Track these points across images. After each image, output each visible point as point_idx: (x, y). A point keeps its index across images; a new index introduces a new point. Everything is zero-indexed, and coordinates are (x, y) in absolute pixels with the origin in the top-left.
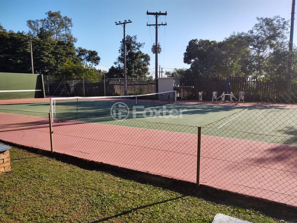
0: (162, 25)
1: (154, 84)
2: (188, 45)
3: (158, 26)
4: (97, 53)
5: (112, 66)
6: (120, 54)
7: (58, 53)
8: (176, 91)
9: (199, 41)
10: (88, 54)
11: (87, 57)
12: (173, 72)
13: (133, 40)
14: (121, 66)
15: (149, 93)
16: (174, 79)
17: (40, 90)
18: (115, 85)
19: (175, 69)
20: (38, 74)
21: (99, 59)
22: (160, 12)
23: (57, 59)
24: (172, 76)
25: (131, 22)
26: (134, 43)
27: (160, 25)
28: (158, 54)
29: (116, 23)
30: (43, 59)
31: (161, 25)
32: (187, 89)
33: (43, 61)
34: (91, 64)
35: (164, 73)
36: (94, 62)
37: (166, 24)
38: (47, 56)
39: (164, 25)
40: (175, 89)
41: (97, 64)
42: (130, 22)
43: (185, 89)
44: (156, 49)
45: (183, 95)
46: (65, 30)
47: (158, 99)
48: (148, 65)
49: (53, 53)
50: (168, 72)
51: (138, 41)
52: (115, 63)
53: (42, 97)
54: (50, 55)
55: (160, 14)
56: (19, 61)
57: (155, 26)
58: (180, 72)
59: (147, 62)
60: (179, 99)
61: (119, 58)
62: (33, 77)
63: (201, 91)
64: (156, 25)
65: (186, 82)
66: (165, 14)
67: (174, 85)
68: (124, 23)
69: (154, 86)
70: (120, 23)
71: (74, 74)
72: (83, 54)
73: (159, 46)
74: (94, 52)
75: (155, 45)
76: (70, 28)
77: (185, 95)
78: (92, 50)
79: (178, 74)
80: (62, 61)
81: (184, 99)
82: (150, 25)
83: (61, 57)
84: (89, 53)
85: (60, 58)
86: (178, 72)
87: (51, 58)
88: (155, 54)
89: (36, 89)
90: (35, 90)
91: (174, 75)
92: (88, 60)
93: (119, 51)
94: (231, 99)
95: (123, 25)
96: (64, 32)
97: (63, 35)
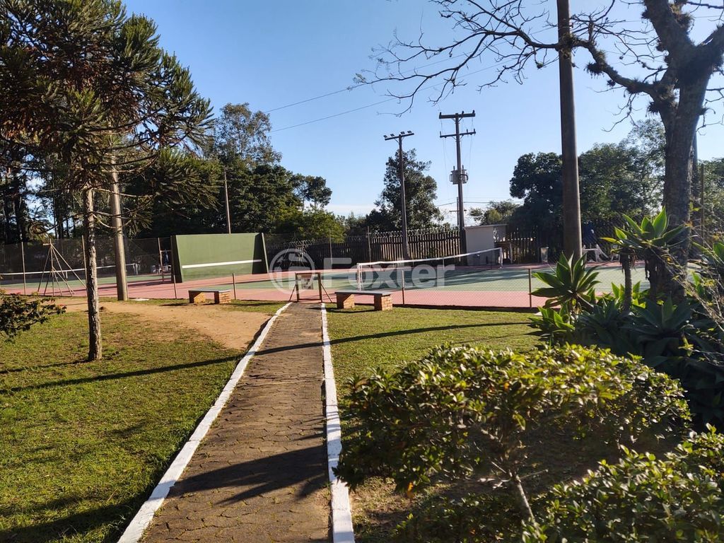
0: (467, 134)
1: (457, 238)
2: (516, 164)
3: (461, 136)
4: (325, 180)
5: (372, 209)
6: (385, 187)
7: (262, 190)
8: (501, 249)
9: (537, 155)
10: (306, 184)
11: (306, 191)
12: (487, 210)
13: (409, 158)
14: (387, 208)
15: (448, 256)
16: (494, 227)
17: (260, 260)
18: (382, 244)
19: (491, 203)
20: (257, 234)
21: (328, 193)
22: (463, 112)
23: (261, 201)
24: (488, 219)
25: (413, 134)
26: (412, 163)
27: (463, 134)
28: (463, 185)
29: (385, 136)
30: (240, 203)
31: (465, 134)
32: (520, 244)
33: (240, 206)
34: (313, 204)
35: (468, 212)
36: (321, 201)
37: (475, 133)
38: (244, 197)
39: (471, 134)
40: (498, 244)
41: (327, 203)
42: (411, 134)
43: (516, 244)
44: (458, 177)
45: (514, 255)
46: (259, 139)
47: (466, 265)
48: (434, 200)
49: (252, 190)
50: (476, 211)
51: (417, 159)
52: (378, 204)
53: (263, 271)
54: (251, 196)
55: (463, 115)
56: (196, 210)
57: (455, 137)
58: (503, 208)
59: (430, 192)
60: (506, 262)
61: (384, 194)
62: (249, 238)
63: (544, 246)
64: (457, 135)
65: (516, 231)
66: (473, 115)
67: (495, 238)
68: (400, 137)
69: (457, 242)
70: (393, 137)
71: (301, 228)
72: (296, 185)
73: (464, 170)
74: (319, 179)
75: (456, 169)
76: (266, 133)
77: (516, 254)
78: (315, 176)
79: (498, 214)
80: (271, 203)
81: (516, 263)
82: (445, 136)
83: (269, 198)
84: (307, 182)
85: (267, 198)
86: (498, 209)
87: (251, 200)
88: (457, 185)
89: (254, 259)
90: (252, 261)
91: (490, 216)
92: (308, 196)
93: (385, 180)
94: (597, 257)
95: (398, 139)
96: (257, 144)
97: (255, 149)
